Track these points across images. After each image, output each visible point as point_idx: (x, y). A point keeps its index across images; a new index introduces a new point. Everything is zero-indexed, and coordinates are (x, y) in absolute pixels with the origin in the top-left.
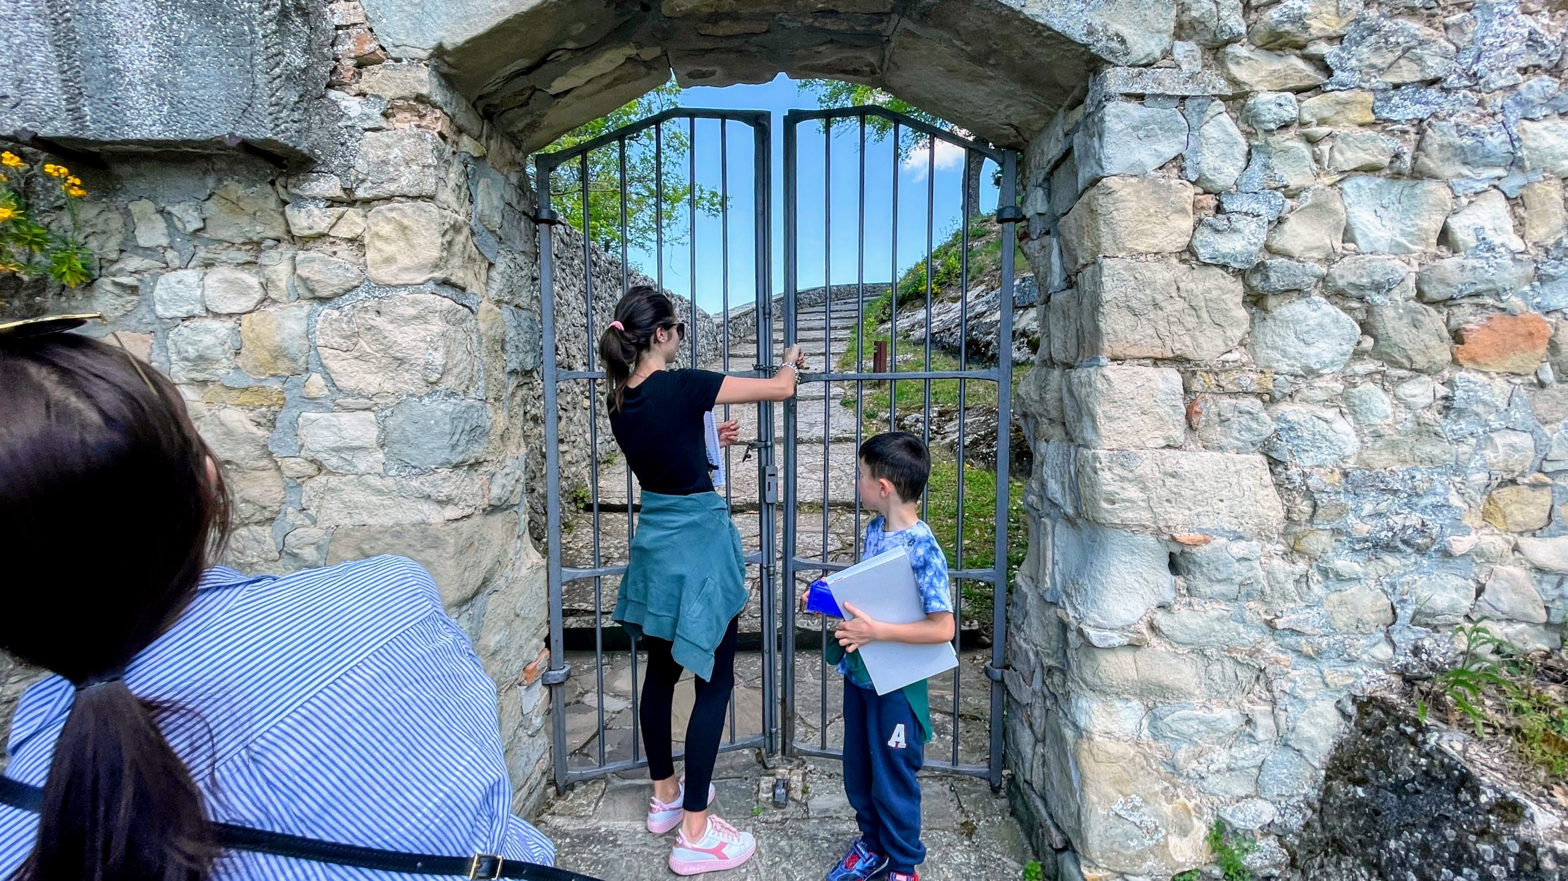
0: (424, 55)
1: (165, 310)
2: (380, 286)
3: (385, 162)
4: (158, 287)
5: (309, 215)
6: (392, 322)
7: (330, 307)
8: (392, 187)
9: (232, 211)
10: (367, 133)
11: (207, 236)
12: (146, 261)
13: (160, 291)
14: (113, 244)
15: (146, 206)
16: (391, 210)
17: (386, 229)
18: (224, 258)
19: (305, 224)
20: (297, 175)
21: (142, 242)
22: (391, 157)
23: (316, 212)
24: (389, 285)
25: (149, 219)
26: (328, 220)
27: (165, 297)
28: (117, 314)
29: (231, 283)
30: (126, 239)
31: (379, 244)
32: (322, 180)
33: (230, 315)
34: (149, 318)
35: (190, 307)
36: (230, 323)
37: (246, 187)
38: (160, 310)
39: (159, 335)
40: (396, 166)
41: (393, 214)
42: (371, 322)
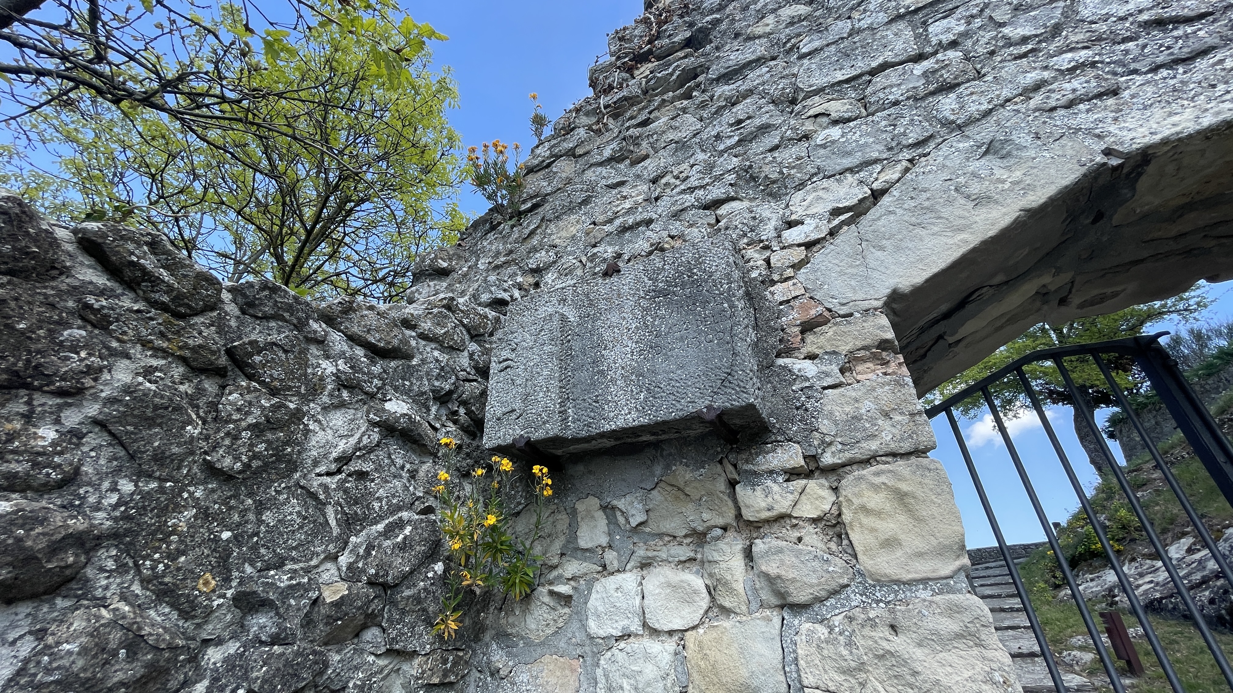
0: (879, 304)
1: (599, 627)
2: (881, 582)
3: (857, 418)
4: (594, 596)
5: (768, 493)
6: (920, 645)
7: (808, 620)
8: (874, 445)
9: (677, 498)
10: (826, 391)
11: (648, 530)
12: (585, 564)
13: (595, 602)
14: (557, 546)
15: (593, 502)
16: (877, 474)
17: (875, 500)
18: (664, 556)
19: (763, 505)
20: (750, 447)
21: (583, 543)
22: (863, 411)
23: (775, 488)
24: (898, 582)
25: (593, 517)
26: (791, 497)
27: (601, 609)
28: (549, 631)
29: (674, 587)
30: (568, 542)
31: (867, 521)
32: (779, 450)
33: (671, 633)
34: (580, 637)
35: (626, 622)
36: (671, 645)
37: (692, 471)
38: (593, 626)
39: (589, 659)
40: (872, 421)
41: (883, 479)
42: (885, 644)
